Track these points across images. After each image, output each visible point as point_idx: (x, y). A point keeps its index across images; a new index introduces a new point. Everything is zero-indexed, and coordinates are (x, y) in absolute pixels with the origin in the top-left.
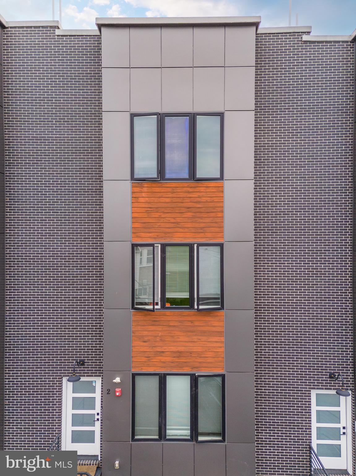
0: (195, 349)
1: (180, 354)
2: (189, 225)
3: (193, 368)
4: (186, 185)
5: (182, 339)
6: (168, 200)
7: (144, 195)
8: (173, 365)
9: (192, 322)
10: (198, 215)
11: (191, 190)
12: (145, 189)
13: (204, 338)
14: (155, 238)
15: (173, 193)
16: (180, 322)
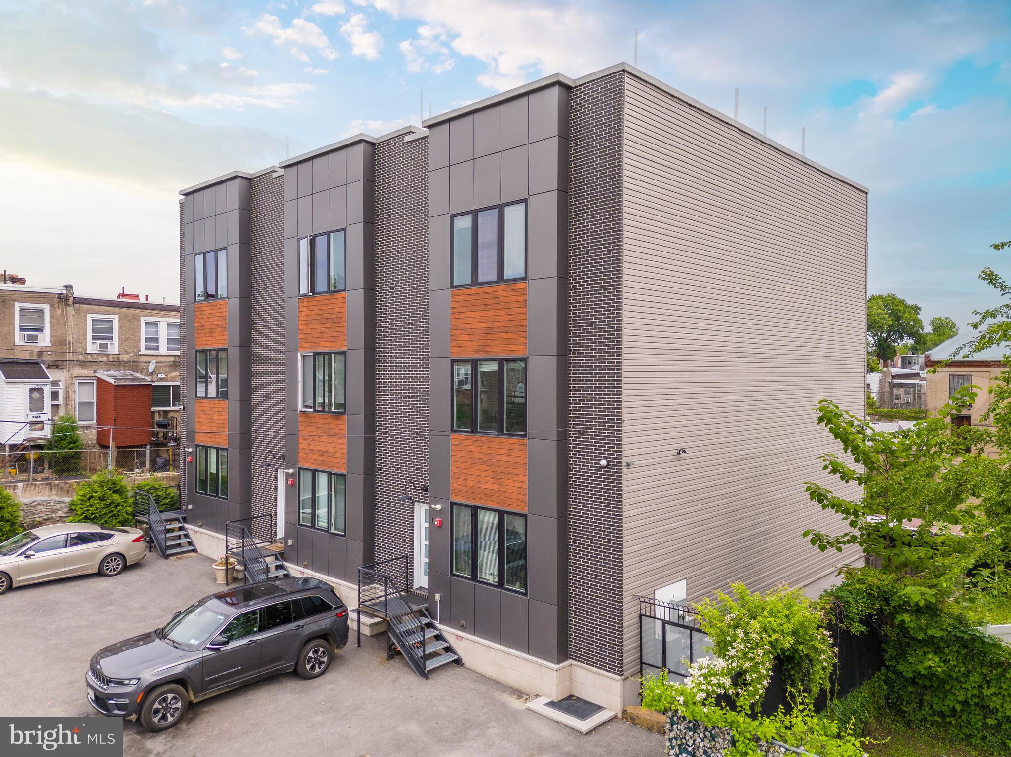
0: (331, 450)
1: (322, 453)
2: (328, 335)
3: (330, 466)
4: (325, 298)
5: (324, 439)
6: (316, 312)
7: (304, 309)
8: (319, 462)
9: (329, 424)
10: (334, 325)
11: (328, 302)
12: (305, 304)
13: (335, 440)
14: (310, 348)
15: (319, 305)
16: (323, 424)
